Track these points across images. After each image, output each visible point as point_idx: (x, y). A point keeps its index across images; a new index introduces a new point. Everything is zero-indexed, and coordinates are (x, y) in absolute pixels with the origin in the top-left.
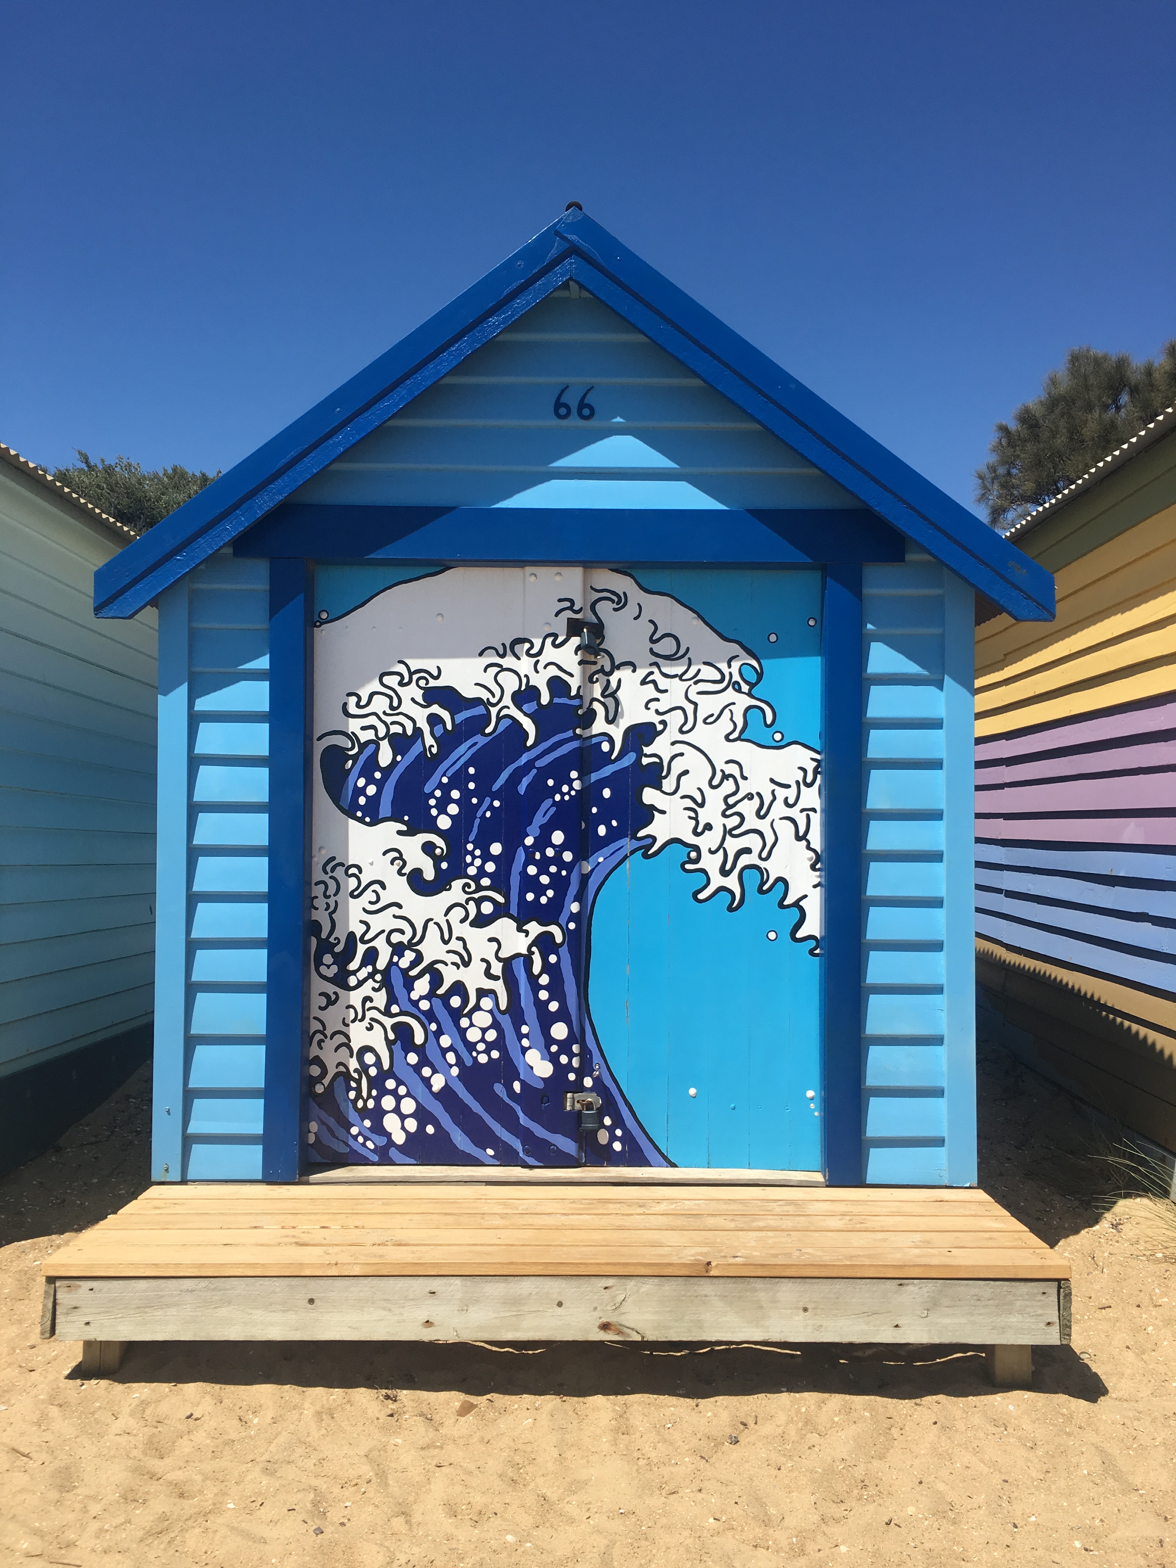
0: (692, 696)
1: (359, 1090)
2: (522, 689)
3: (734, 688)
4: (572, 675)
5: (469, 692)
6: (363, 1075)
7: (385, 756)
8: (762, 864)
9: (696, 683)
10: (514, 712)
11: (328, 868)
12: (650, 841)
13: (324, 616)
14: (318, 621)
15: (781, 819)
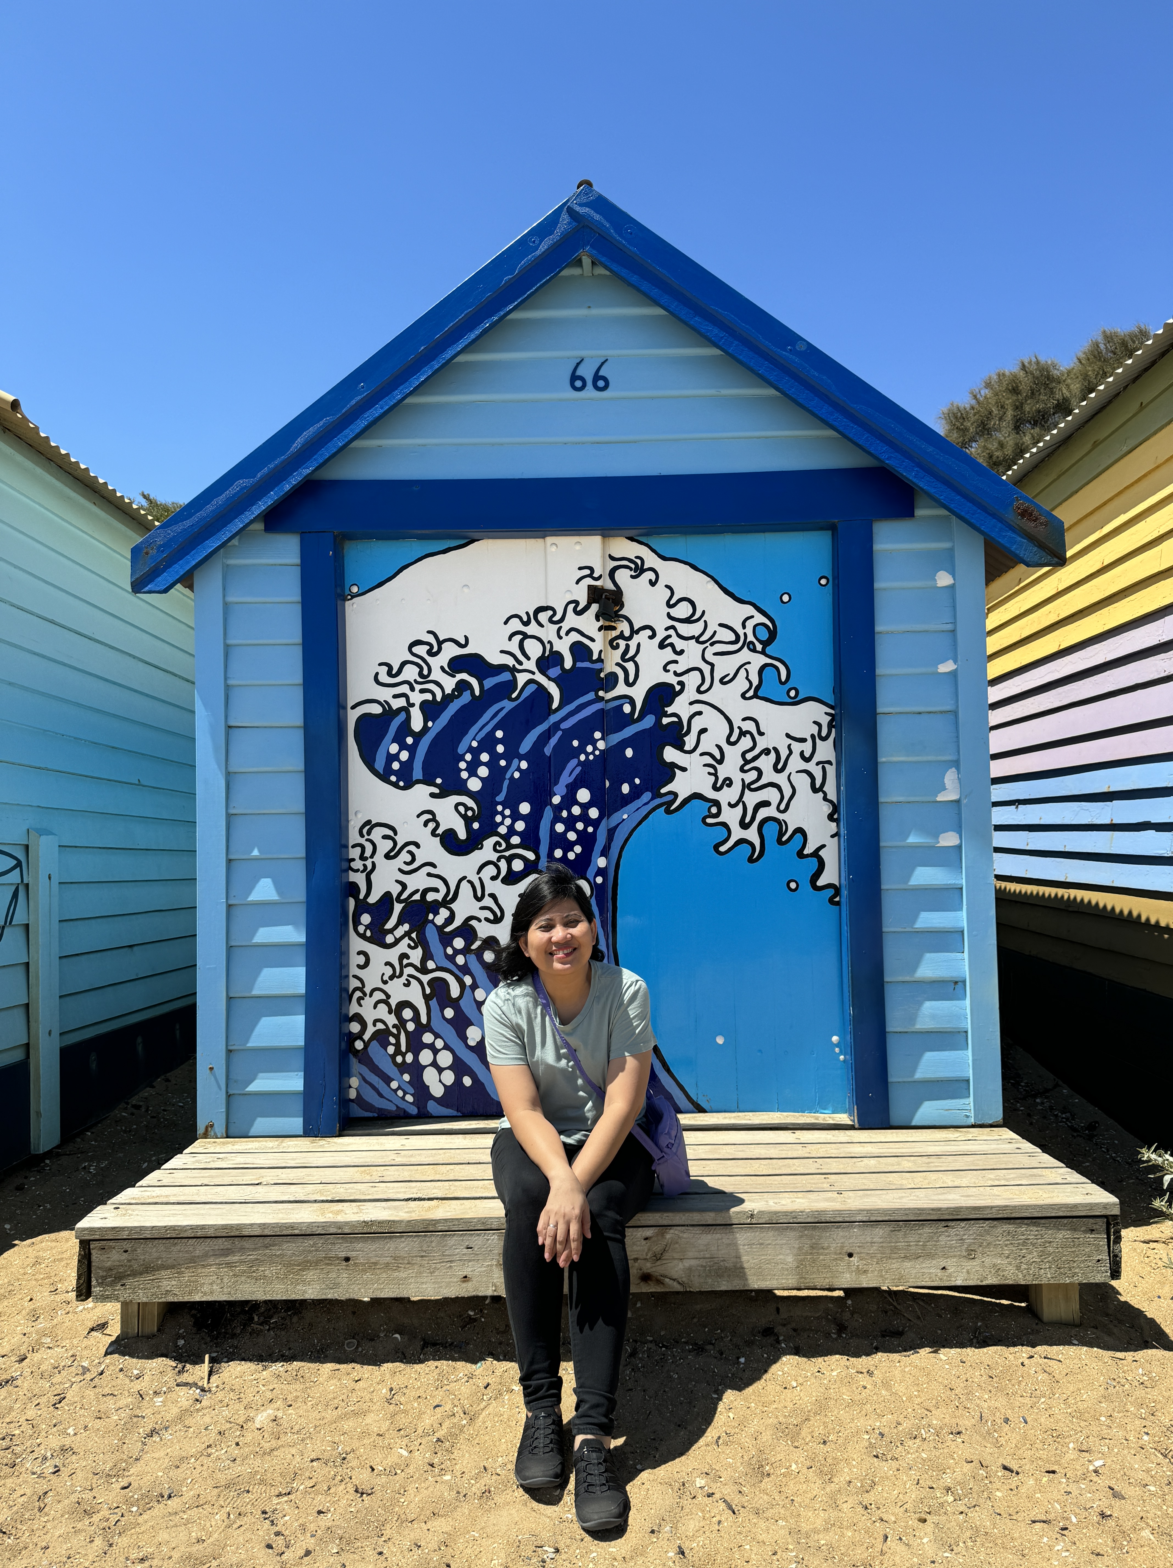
0: (709, 656)
1: (398, 1045)
2: (546, 655)
3: (749, 648)
4: (593, 640)
5: (495, 658)
6: (402, 1031)
7: (417, 722)
8: (780, 816)
9: (712, 644)
10: (540, 678)
11: (365, 831)
12: (671, 797)
13: (355, 589)
14: (349, 595)
15: (797, 772)
